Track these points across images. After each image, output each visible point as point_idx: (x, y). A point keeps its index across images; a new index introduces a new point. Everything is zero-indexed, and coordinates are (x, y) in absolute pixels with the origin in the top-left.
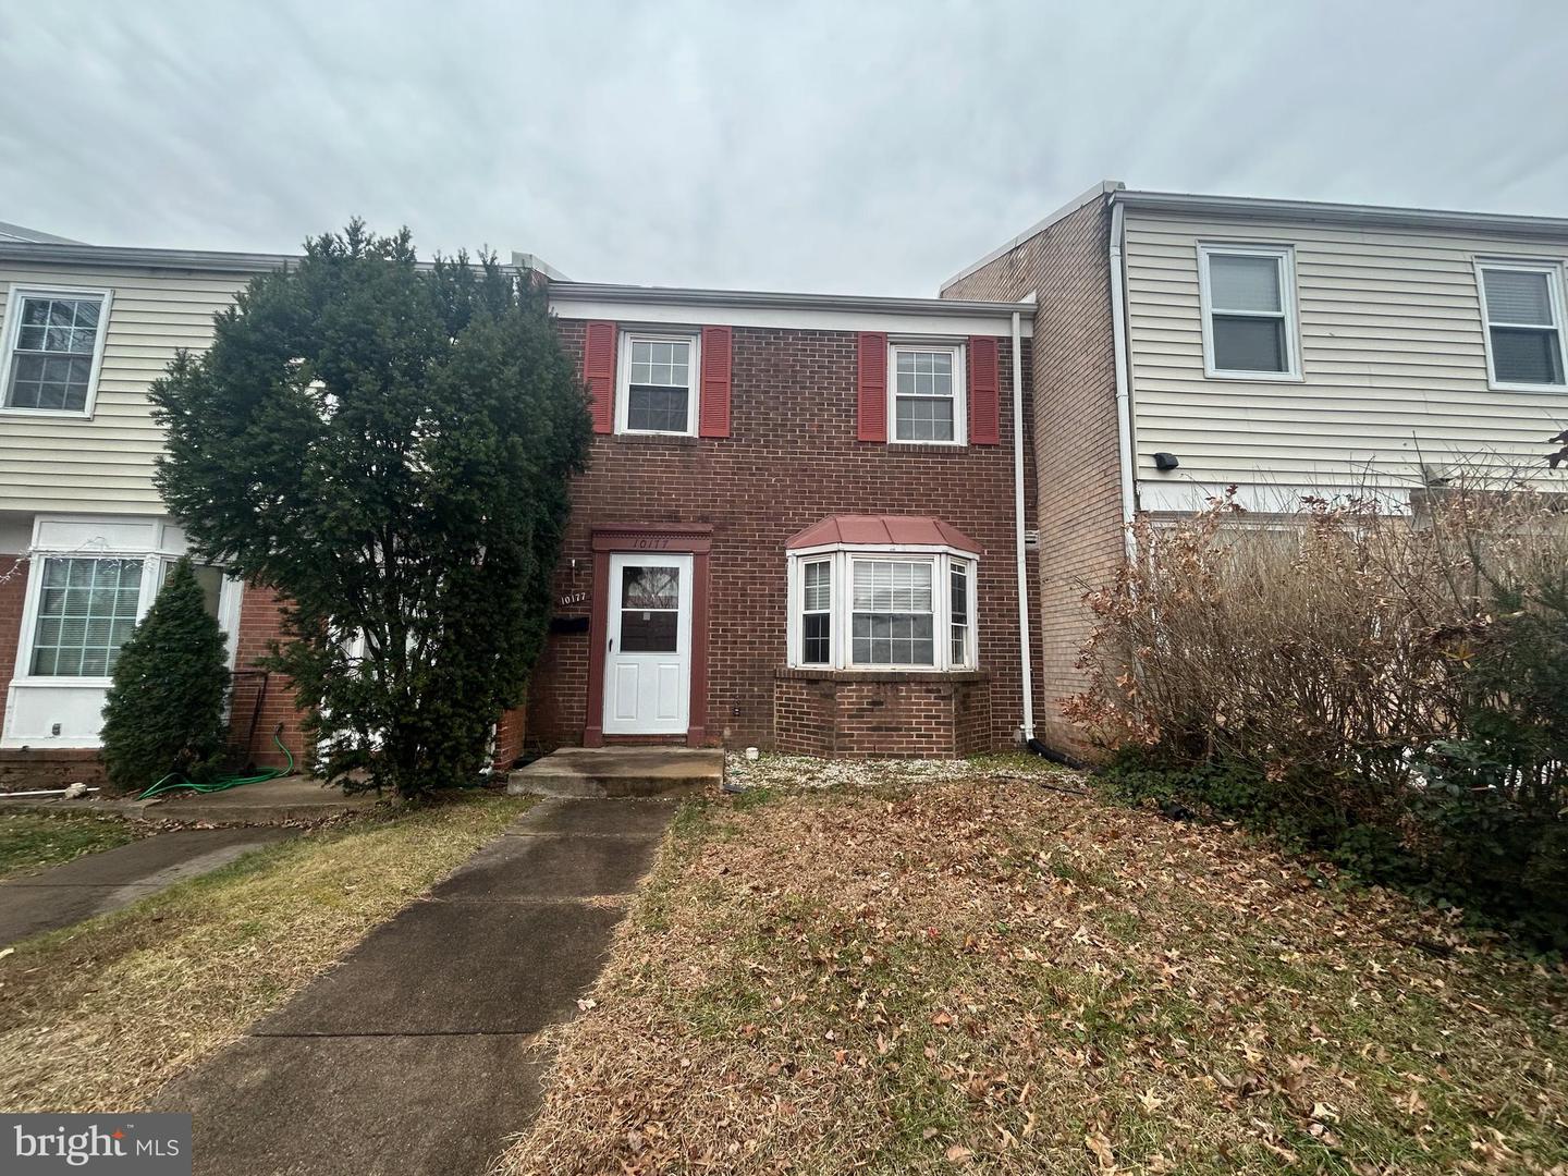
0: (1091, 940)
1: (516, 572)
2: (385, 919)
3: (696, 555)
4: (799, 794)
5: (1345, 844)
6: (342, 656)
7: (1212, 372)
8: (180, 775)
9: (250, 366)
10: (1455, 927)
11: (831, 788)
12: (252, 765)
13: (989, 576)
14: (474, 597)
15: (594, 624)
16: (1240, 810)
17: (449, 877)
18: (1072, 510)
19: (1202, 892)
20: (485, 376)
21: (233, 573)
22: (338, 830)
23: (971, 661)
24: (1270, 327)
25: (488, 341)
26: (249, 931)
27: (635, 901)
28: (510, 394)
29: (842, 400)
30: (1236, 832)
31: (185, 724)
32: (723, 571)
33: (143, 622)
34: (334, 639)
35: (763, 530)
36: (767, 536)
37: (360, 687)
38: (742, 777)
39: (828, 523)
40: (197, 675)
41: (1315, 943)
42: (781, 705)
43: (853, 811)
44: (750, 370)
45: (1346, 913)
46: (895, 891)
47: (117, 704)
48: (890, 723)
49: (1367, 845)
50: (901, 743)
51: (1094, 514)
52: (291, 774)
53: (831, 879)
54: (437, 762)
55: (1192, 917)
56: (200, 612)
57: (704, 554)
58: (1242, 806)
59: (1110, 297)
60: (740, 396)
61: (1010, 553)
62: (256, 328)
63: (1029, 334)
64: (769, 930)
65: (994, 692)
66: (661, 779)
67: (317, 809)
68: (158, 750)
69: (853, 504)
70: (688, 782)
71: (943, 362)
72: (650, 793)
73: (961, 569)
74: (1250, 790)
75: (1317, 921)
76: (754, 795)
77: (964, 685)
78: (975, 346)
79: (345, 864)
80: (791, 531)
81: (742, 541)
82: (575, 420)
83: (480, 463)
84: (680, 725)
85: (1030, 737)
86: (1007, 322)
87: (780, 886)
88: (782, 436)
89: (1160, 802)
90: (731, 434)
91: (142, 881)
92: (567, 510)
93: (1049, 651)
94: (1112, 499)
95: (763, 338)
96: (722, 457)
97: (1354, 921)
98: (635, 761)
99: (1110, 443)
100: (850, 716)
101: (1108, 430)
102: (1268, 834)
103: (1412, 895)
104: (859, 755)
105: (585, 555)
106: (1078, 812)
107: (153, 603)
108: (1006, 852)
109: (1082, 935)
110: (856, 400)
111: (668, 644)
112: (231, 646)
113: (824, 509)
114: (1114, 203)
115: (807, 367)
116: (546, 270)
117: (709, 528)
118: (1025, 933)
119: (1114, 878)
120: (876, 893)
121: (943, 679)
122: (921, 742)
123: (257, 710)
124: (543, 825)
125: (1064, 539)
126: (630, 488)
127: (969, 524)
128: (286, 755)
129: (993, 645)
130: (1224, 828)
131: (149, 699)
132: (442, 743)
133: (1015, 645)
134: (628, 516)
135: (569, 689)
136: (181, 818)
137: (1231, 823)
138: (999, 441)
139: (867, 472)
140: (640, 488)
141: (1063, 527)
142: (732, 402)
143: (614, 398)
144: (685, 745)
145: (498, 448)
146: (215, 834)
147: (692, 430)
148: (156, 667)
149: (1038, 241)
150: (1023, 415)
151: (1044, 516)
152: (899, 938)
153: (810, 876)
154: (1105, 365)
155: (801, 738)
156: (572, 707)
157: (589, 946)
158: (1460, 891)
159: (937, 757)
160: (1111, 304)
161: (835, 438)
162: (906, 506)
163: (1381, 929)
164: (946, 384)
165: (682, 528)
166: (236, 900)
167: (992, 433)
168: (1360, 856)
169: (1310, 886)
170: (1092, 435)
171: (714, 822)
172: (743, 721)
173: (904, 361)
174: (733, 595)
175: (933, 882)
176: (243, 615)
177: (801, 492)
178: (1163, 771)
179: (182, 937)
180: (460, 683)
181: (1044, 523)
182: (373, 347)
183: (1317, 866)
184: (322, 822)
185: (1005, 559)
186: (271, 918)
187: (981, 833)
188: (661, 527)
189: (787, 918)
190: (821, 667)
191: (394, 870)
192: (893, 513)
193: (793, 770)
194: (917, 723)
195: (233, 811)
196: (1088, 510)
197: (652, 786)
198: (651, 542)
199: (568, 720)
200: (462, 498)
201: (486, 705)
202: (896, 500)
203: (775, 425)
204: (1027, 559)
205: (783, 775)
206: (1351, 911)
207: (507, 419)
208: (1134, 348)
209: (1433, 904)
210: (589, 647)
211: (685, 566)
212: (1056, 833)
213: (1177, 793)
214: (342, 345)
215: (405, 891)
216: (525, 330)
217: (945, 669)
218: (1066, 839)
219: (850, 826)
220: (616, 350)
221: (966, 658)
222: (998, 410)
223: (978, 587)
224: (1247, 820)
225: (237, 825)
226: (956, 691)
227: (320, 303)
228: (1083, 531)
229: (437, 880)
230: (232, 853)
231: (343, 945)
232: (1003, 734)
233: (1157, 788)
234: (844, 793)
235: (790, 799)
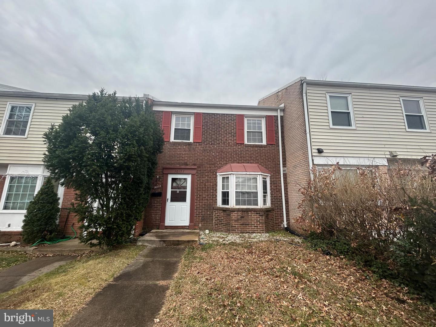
0: (303, 298)
1: (142, 183)
2: (100, 290)
3: (192, 175)
4: (220, 246)
5: (374, 266)
6: (92, 207)
7: (332, 126)
8: (44, 239)
9: (71, 129)
10: (406, 293)
11: (229, 243)
12: (64, 235)
13: (273, 180)
14: (129, 190)
15: (163, 195)
16: (345, 253)
17: (119, 275)
18: (295, 163)
19: (335, 281)
20: (135, 131)
21: (62, 185)
22: (88, 258)
23: (269, 205)
24: (347, 114)
25: (136, 121)
26: (60, 295)
27: (172, 283)
28: (141, 136)
29: (232, 132)
30: (344, 260)
31: (46, 224)
32: (199, 179)
33: (36, 195)
34: (90, 202)
35: (211, 168)
36: (212, 169)
37: (96, 216)
38: (204, 239)
39: (228, 166)
40: (50, 210)
41: (367, 298)
42: (215, 217)
43: (235, 252)
44: (207, 124)
45: (375, 288)
46: (247, 280)
47: (27, 219)
48: (246, 223)
49: (380, 266)
50: (250, 229)
51: (301, 164)
52: (75, 238)
53: (229, 276)
54: (117, 237)
55: (332, 290)
56: (53, 192)
57: (194, 174)
58: (345, 252)
59: (304, 107)
60: (204, 131)
61: (279, 174)
62: (73, 119)
63: (282, 115)
64: (211, 294)
65: (275, 213)
66: (181, 241)
67: (82, 250)
68: (38, 232)
69: (235, 160)
70: (189, 242)
71: (259, 122)
72: (178, 245)
73: (265, 179)
74: (347, 247)
75: (367, 291)
76: (207, 246)
77: (267, 212)
78: (268, 118)
79: (89, 271)
80: (218, 168)
81: (204, 171)
82: (159, 140)
83: (132, 155)
84: (187, 223)
85: (286, 226)
86: (276, 111)
87: (214, 278)
88: (216, 142)
89: (322, 250)
90: (202, 141)
91: (30, 274)
92: (156, 164)
93: (290, 202)
94: (306, 161)
95: (211, 116)
96: (200, 148)
97: (378, 291)
98: (174, 235)
99: (305, 146)
100: (235, 221)
101: (304, 142)
102: (353, 261)
103: (393, 282)
104: (237, 232)
105: (161, 175)
106: (299, 252)
107: (39, 189)
108: (278, 267)
109: (300, 297)
110: (236, 132)
111: (184, 200)
112: (61, 201)
113: (227, 162)
114: (303, 83)
115: (223, 123)
116: (153, 98)
117: (196, 167)
118: (283, 296)
119: (309, 276)
120: (241, 281)
121: (261, 210)
122: (255, 228)
123: (67, 219)
124: (147, 256)
125: (293, 171)
126: (174, 156)
127: (267, 166)
128: (74, 232)
129: (275, 200)
130: (340, 258)
131: (36, 217)
132: (119, 232)
133: (281, 200)
134: (173, 164)
135: (156, 213)
136: (43, 253)
137: (342, 257)
138: (275, 144)
139: (239, 152)
140: (177, 156)
141: (293, 167)
142: (202, 133)
143: (170, 132)
144: (188, 229)
145: (137, 150)
146: (52, 258)
147: (191, 140)
148: (39, 208)
149: (284, 90)
150: (281, 136)
151: (288, 164)
152: (248, 297)
153: (223, 275)
154: (303, 124)
155: (221, 227)
156: (156, 218)
157: (158, 299)
158: (407, 282)
159: (260, 233)
160: (304, 108)
161: (230, 142)
162: (250, 161)
163: (386, 294)
164: (260, 128)
165: (188, 167)
166: (57, 283)
167: (273, 141)
168: (379, 270)
169: (365, 279)
170: (300, 143)
171: (196, 255)
172: (205, 222)
173: (249, 122)
174: (202, 186)
175: (258, 277)
176: (65, 192)
177: (221, 157)
178: (323, 240)
179: (40, 297)
180: (125, 215)
181: (288, 166)
182: (105, 124)
183: (367, 272)
184: (83, 254)
185: (277, 175)
186: (66, 290)
187: (271, 260)
188: (183, 167)
189: (216, 289)
190: (226, 206)
191: (103, 273)
192: (246, 163)
193: (219, 237)
194: (254, 223)
195: (57, 251)
196: (300, 163)
197: (179, 243)
198: (179, 171)
199: (155, 221)
200: (127, 164)
201: (132, 220)
202: (247, 159)
203: (214, 139)
204: (283, 176)
205: (216, 239)
206: (377, 287)
207: (141, 142)
208: (310, 120)
209: (400, 285)
210: (162, 200)
211: (189, 178)
212: (293, 260)
213: (327, 246)
214: (96, 124)
215: (106, 280)
216: (146, 118)
217: (261, 207)
218: (296, 262)
219: (234, 257)
220: (171, 119)
221: (267, 203)
222: (275, 135)
223: (270, 183)
224: (347, 256)
225: (59, 255)
226: (265, 213)
227: (91, 112)
228: (298, 169)
229: (115, 276)
230: (57, 265)
231: (87, 300)
232: (278, 225)
233: (321, 245)
234: (233, 245)
235: (218, 247)
